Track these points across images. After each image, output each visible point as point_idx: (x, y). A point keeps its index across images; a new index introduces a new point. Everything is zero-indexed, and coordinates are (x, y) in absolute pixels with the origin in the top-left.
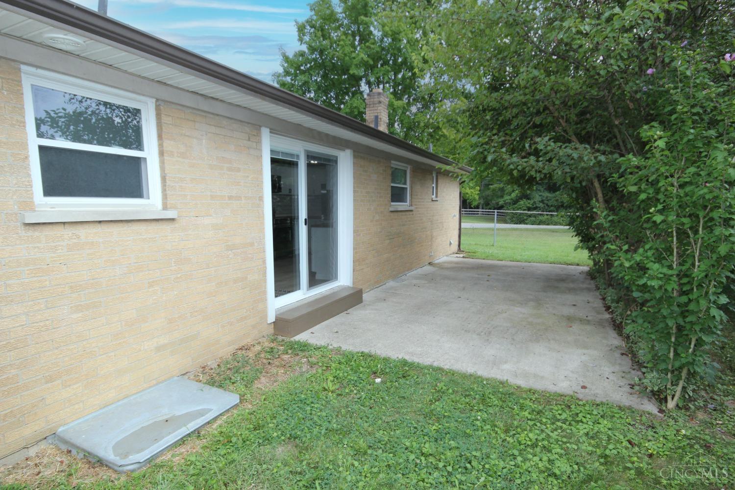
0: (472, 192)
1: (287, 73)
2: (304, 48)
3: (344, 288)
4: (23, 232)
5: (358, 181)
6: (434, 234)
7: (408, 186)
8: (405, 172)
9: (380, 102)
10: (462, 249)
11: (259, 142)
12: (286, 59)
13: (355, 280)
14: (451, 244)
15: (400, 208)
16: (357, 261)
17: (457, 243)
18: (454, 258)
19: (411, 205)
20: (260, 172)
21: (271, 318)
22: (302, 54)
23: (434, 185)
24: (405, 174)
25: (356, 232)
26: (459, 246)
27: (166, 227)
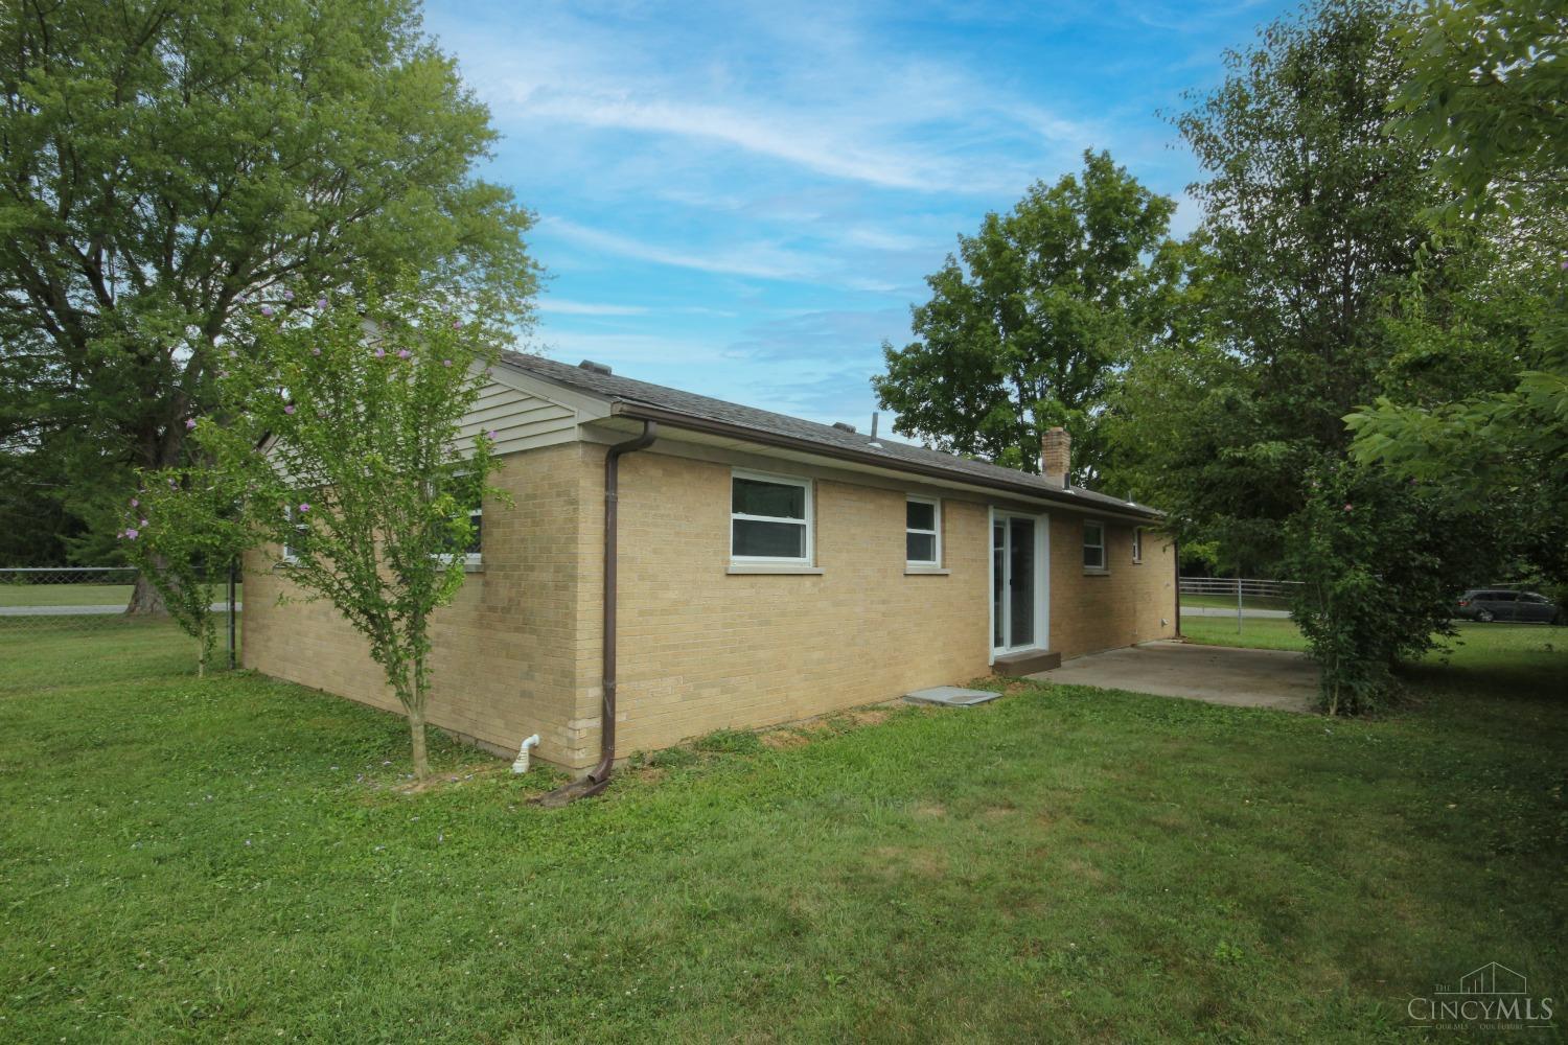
0: (1205, 551)
1: (895, 376)
2: (922, 341)
3: (1041, 651)
4: (904, 579)
5: (1054, 545)
6: (1139, 607)
7: (1102, 547)
8: (1098, 531)
9: (1060, 444)
10: (1182, 634)
11: (987, 517)
12: (892, 356)
13: (1051, 644)
14: (1163, 624)
15: (1096, 572)
16: (1054, 626)
17: (1174, 625)
18: (1169, 643)
19: (1107, 569)
20: (987, 540)
21: (991, 663)
22: (916, 348)
23: (1136, 544)
24: (1099, 533)
25: (1052, 596)
26: (1178, 629)
27: (944, 579)
